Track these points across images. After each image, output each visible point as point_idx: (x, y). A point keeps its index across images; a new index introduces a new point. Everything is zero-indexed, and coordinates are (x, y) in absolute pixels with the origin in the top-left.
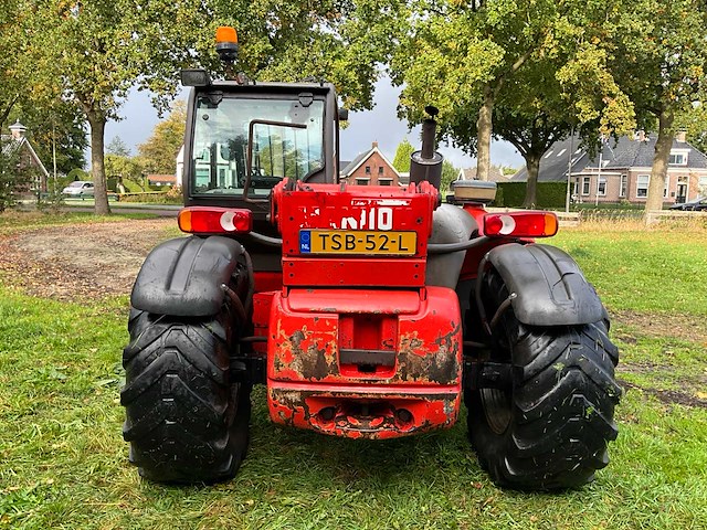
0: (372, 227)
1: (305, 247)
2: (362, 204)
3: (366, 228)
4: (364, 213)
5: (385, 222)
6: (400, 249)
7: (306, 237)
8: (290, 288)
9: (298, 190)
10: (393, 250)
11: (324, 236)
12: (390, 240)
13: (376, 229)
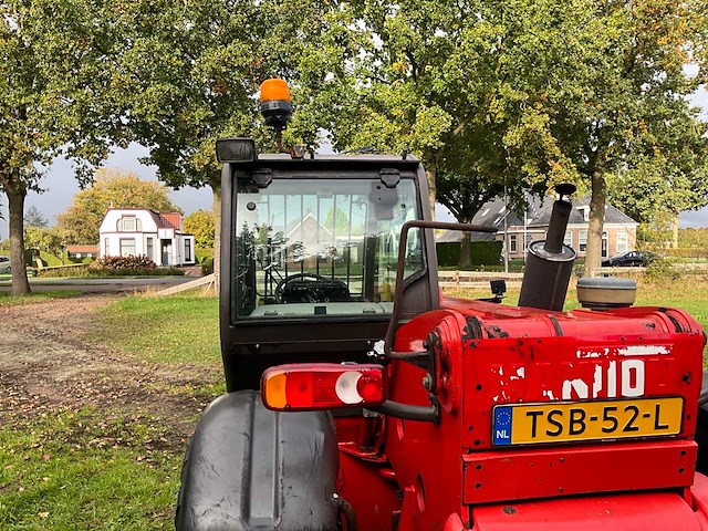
0: (612, 393)
1: (502, 434)
2: (595, 355)
3: (603, 396)
4: (599, 369)
5: (633, 384)
6: (657, 427)
7: (504, 418)
8: (472, 507)
9: (485, 336)
10: (646, 429)
11: (534, 414)
12: (641, 413)
13: (619, 397)
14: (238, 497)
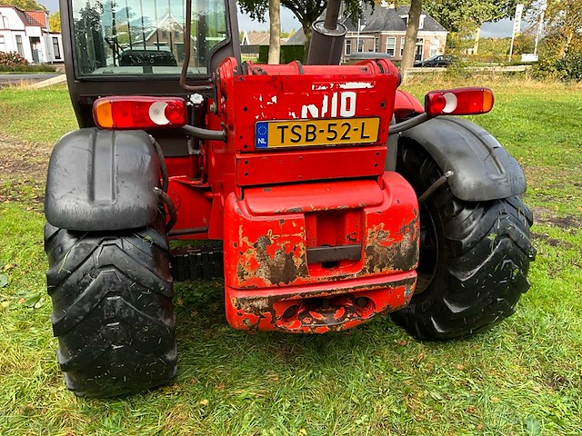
0: (334, 114)
1: (262, 141)
2: (324, 88)
3: (328, 116)
4: (326, 98)
5: (348, 108)
6: (362, 137)
7: (262, 131)
8: (243, 188)
9: (250, 74)
10: (355, 138)
11: (283, 128)
12: (352, 128)
13: (339, 117)
14: (86, 187)
